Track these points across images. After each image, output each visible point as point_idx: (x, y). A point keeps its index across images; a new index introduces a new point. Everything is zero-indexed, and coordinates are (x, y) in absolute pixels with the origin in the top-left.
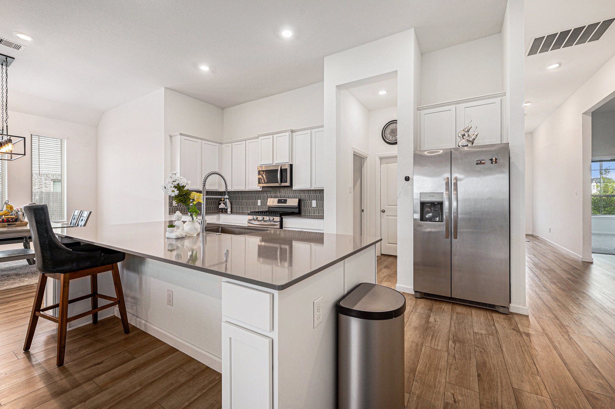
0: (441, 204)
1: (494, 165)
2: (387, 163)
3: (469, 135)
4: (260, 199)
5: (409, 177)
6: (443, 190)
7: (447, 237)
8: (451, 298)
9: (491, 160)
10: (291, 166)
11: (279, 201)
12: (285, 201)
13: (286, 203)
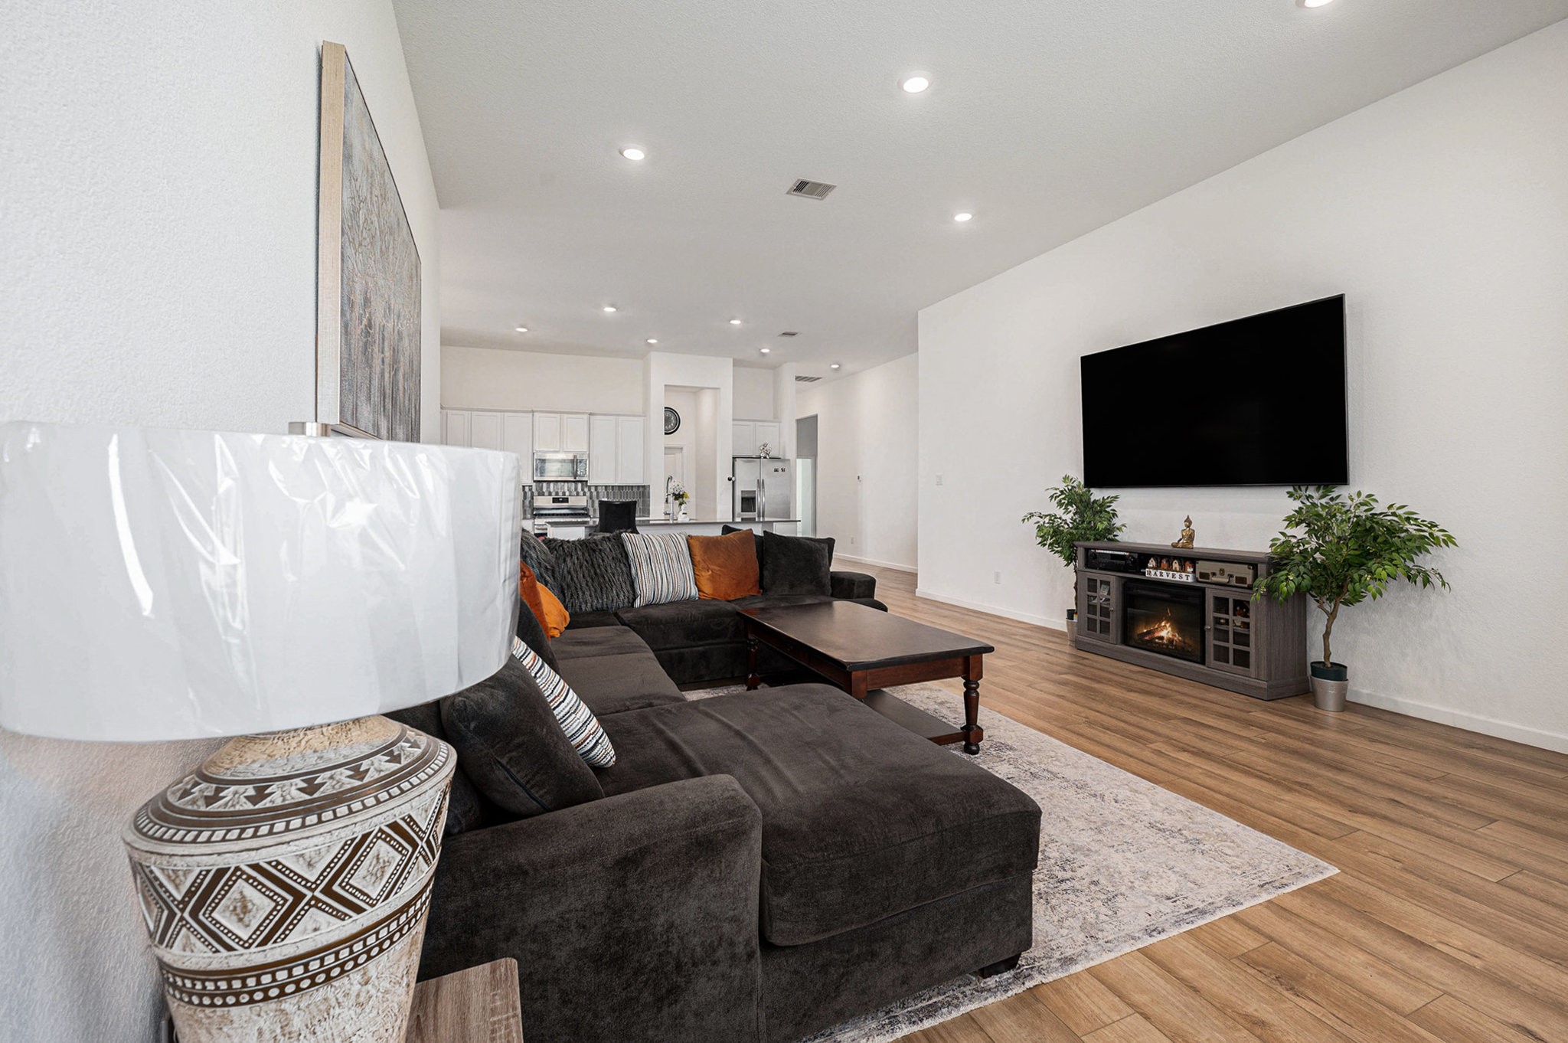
0: (753, 499)
1: (783, 473)
3: (765, 449)
5: (730, 478)
6: (755, 489)
10: (589, 455)
13: (568, 502)
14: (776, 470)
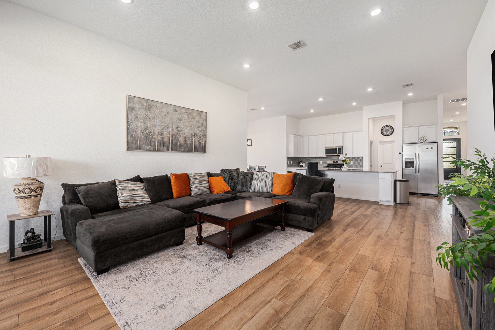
0: (413, 162)
1: (432, 149)
2: (383, 144)
3: (423, 139)
4: (322, 161)
5: (400, 153)
6: (414, 157)
7: (416, 173)
8: (417, 193)
9: (431, 148)
10: (343, 147)
11: (334, 162)
12: (337, 162)
13: (338, 162)
14: (427, 148)
